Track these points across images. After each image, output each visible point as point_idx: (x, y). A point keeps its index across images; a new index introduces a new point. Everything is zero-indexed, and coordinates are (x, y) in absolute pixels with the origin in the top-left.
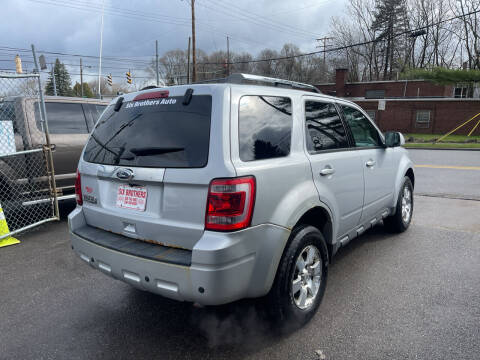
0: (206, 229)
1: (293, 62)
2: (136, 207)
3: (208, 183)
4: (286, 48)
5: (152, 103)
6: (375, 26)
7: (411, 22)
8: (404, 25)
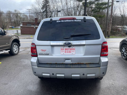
0: (101, 56)
1: (18, 15)
2: (71, 53)
3: (102, 43)
4: (15, 11)
5: (70, 21)
6: (42, 8)
7: (51, 9)
8: (49, 9)
